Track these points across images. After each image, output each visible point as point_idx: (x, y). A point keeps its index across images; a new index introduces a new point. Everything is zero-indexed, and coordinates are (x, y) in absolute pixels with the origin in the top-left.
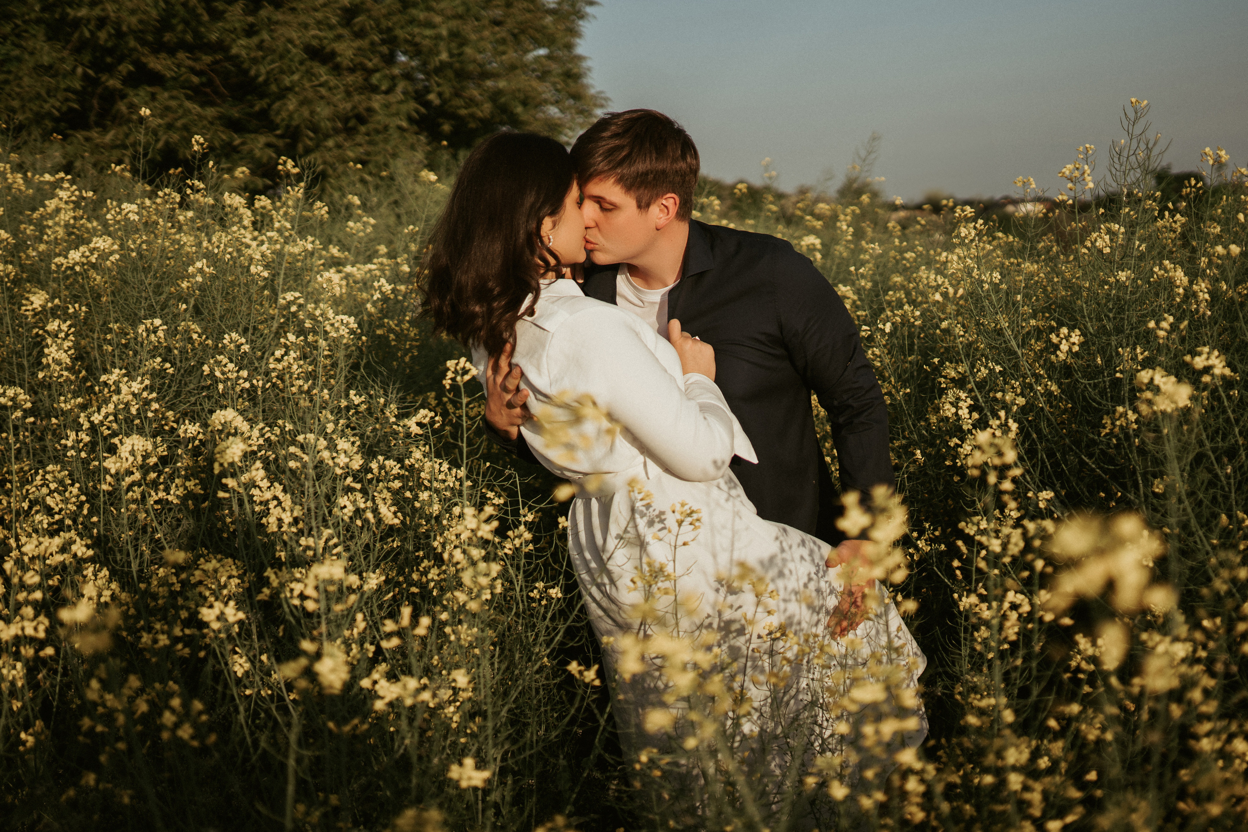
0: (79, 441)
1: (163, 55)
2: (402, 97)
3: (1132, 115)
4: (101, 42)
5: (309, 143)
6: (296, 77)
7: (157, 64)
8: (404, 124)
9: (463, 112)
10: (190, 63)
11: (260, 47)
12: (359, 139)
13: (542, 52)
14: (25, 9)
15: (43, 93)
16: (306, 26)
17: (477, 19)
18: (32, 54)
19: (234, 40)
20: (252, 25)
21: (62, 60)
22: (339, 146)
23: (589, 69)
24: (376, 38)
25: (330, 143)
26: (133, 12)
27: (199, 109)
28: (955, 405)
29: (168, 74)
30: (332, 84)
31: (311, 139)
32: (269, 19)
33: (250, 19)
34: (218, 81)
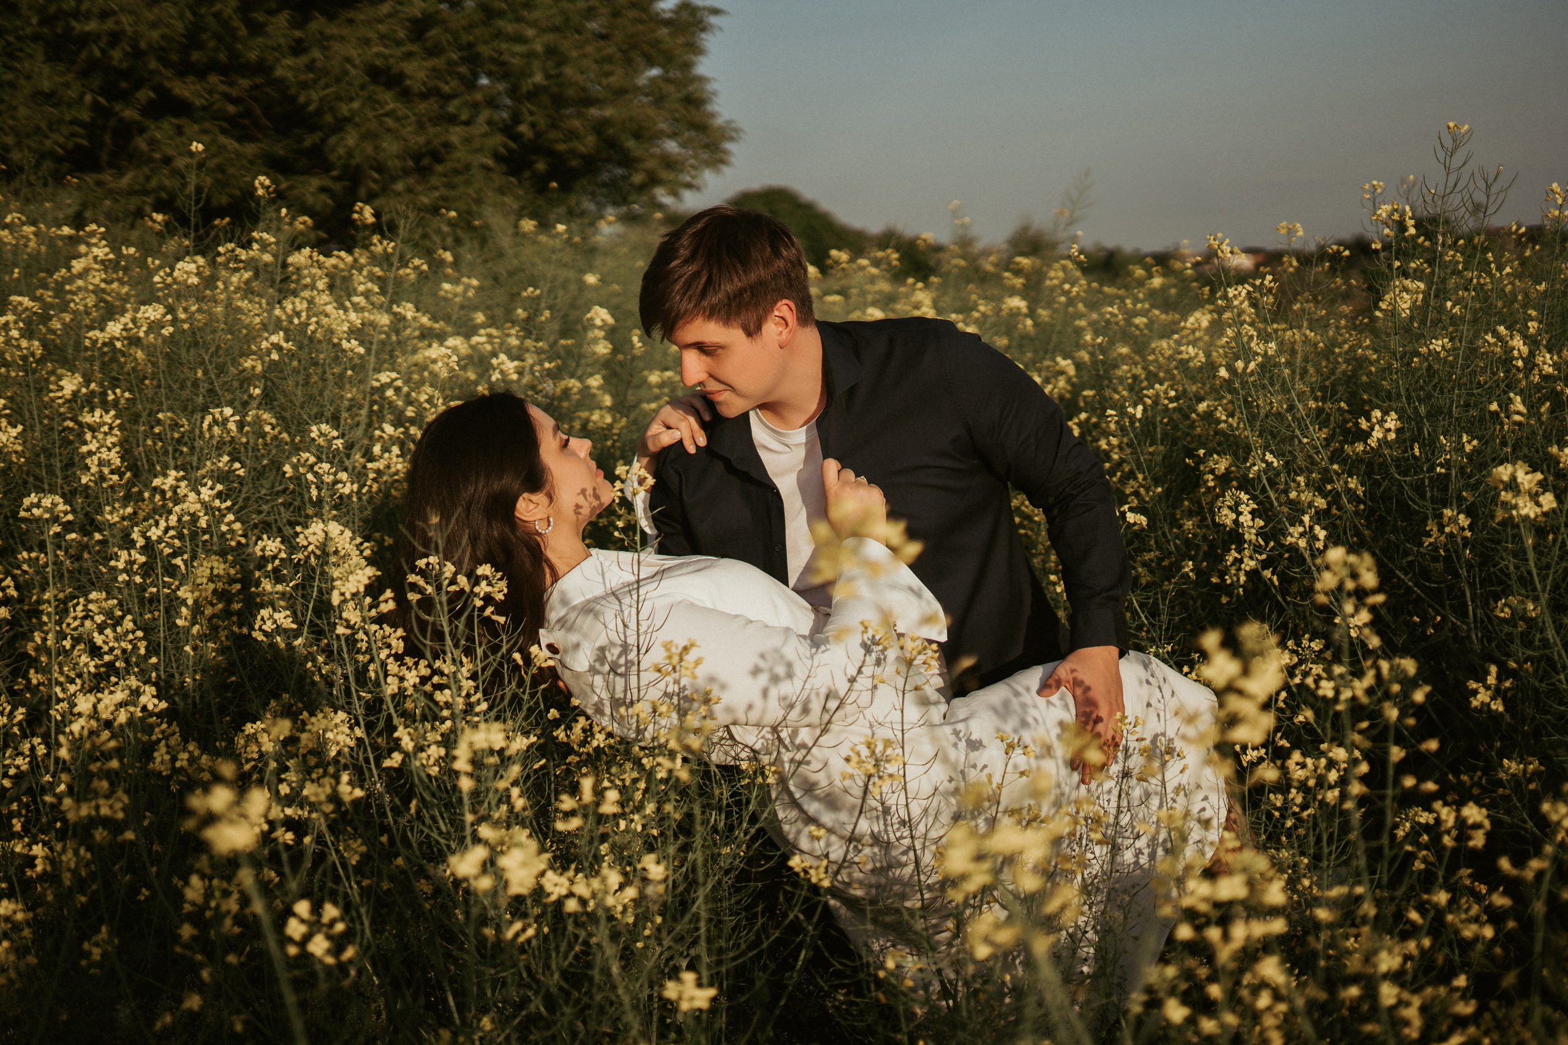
0: (131, 563)
1: (191, 78)
2: (487, 128)
3: (1449, 143)
4: (115, 63)
5: (374, 186)
6: (356, 105)
7: (184, 89)
8: (490, 162)
9: (562, 147)
10: (223, 88)
11: (310, 67)
12: (435, 180)
13: (655, 72)
14: (18, 23)
15: (44, 125)
16: (367, 42)
17: (579, 32)
18: (28, 78)
19: (278, 60)
20: (300, 41)
21: (67, 85)
22: (409, 190)
23: (715, 93)
24: (455, 57)
25: (399, 186)
26: (154, 25)
27: (236, 145)
28: (1235, 509)
29: (198, 102)
30: (400, 113)
31: (375, 181)
32: (321, 33)
33: (298, 34)
34: (259, 112)
